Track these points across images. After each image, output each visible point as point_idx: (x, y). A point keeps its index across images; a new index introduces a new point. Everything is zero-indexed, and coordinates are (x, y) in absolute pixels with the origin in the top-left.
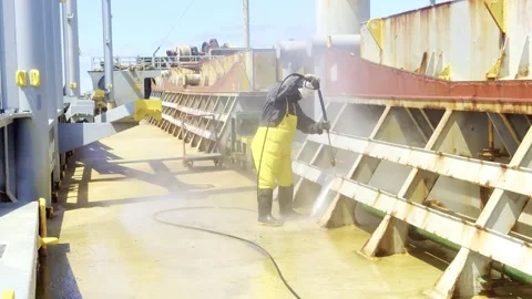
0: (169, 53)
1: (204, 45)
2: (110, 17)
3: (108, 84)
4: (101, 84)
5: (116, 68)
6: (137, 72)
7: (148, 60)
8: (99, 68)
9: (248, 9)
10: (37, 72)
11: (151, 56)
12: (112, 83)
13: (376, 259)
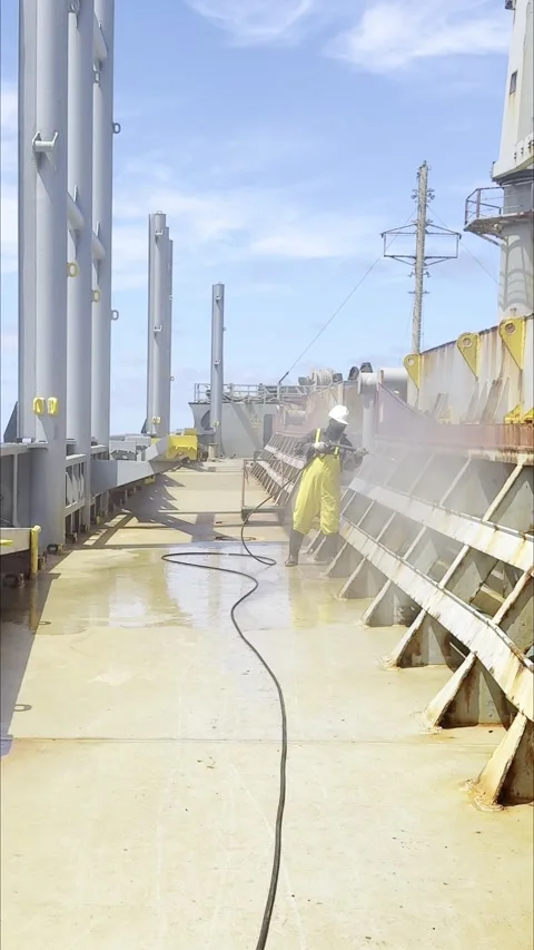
0: (302, 380)
1: (353, 370)
2: (222, 329)
3: (214, 421)
4: (204, 421)
5: (226, 399)
6: (256, 407)
7: (272, 389)
8: (204, 397)
9: (420, 321)
10: (55, 400)
11: (276, 384)
12: (220, 420)
13: (345, 600)
